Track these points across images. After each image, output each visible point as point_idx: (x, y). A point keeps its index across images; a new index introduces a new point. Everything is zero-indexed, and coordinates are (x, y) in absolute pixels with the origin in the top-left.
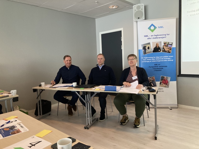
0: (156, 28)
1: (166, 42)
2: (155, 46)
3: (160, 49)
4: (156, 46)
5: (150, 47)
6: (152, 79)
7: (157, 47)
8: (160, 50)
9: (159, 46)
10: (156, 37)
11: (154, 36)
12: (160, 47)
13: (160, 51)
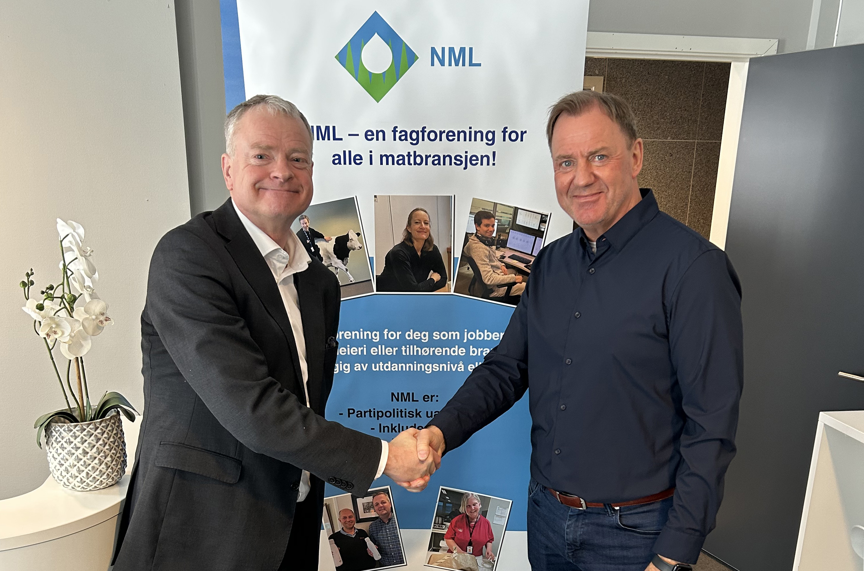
0: (412, 58)
1: (490, 208)
2: (399, 239)
3: (440, 268)
4: (409, 237)
5: (354, 242)
6: (367, 508)
7: (418, 246)
8: (436, 277)
9: (429, 241)
10: (412, 149)
11: (389, 135)
12: (442, 251)
13: (442, 284)
